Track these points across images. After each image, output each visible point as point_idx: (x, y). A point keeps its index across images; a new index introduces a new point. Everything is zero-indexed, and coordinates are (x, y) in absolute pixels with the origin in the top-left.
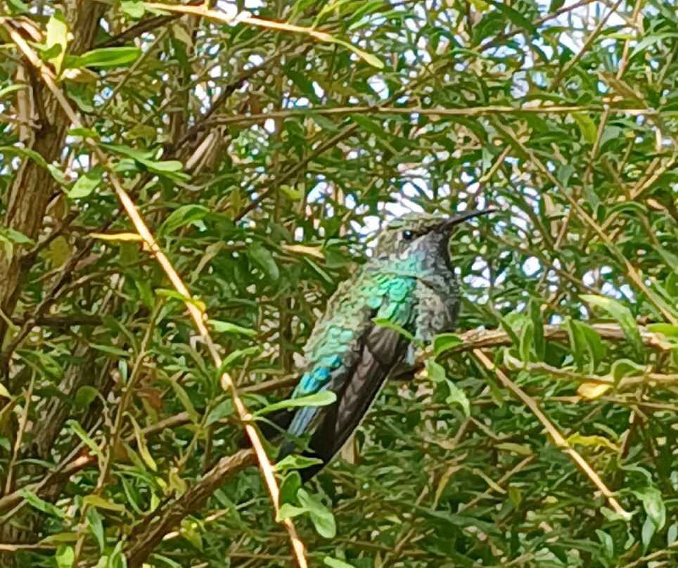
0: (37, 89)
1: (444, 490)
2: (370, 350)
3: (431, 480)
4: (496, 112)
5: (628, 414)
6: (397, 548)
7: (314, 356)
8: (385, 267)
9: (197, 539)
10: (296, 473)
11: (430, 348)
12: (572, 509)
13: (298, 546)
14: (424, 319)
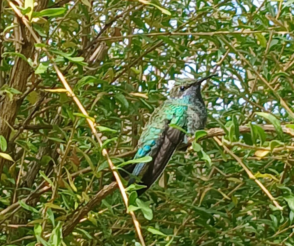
0: (23, 27)
1: (204, 198)
2: (168, 138)
3: (198, 195)
4: (223, 34)
5: (284, 164)
6: (183, 224)
7: (143, 140)
8: (174, 102)
9: (95, 221)
10: (135, 191)
11: (193, 137)
12: (260, 206)
13: (137, 223)
14: (191, 123)
